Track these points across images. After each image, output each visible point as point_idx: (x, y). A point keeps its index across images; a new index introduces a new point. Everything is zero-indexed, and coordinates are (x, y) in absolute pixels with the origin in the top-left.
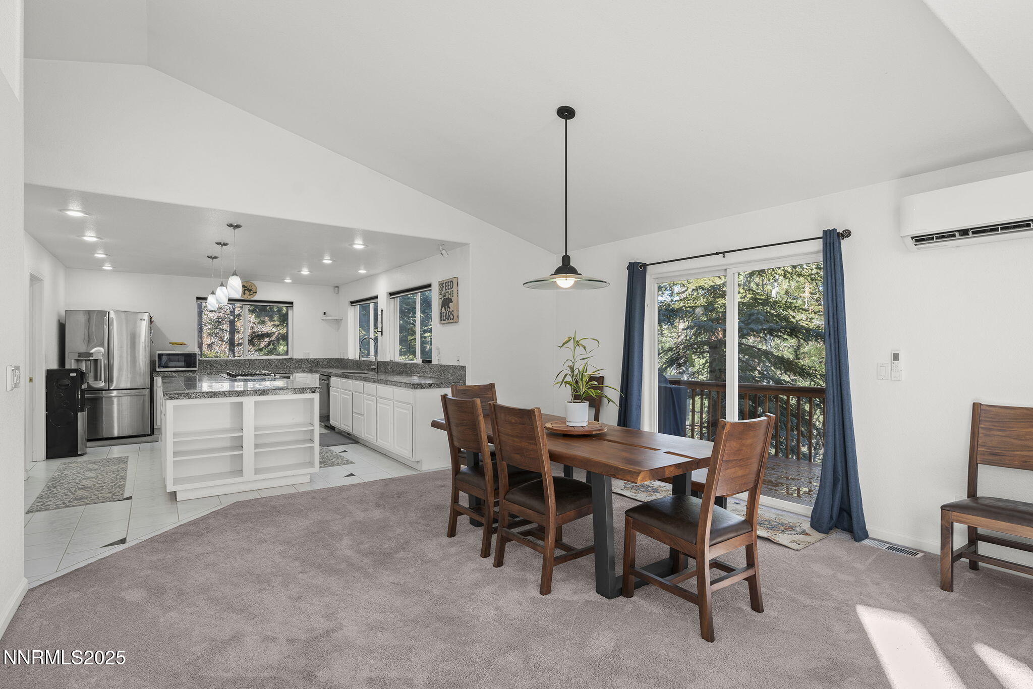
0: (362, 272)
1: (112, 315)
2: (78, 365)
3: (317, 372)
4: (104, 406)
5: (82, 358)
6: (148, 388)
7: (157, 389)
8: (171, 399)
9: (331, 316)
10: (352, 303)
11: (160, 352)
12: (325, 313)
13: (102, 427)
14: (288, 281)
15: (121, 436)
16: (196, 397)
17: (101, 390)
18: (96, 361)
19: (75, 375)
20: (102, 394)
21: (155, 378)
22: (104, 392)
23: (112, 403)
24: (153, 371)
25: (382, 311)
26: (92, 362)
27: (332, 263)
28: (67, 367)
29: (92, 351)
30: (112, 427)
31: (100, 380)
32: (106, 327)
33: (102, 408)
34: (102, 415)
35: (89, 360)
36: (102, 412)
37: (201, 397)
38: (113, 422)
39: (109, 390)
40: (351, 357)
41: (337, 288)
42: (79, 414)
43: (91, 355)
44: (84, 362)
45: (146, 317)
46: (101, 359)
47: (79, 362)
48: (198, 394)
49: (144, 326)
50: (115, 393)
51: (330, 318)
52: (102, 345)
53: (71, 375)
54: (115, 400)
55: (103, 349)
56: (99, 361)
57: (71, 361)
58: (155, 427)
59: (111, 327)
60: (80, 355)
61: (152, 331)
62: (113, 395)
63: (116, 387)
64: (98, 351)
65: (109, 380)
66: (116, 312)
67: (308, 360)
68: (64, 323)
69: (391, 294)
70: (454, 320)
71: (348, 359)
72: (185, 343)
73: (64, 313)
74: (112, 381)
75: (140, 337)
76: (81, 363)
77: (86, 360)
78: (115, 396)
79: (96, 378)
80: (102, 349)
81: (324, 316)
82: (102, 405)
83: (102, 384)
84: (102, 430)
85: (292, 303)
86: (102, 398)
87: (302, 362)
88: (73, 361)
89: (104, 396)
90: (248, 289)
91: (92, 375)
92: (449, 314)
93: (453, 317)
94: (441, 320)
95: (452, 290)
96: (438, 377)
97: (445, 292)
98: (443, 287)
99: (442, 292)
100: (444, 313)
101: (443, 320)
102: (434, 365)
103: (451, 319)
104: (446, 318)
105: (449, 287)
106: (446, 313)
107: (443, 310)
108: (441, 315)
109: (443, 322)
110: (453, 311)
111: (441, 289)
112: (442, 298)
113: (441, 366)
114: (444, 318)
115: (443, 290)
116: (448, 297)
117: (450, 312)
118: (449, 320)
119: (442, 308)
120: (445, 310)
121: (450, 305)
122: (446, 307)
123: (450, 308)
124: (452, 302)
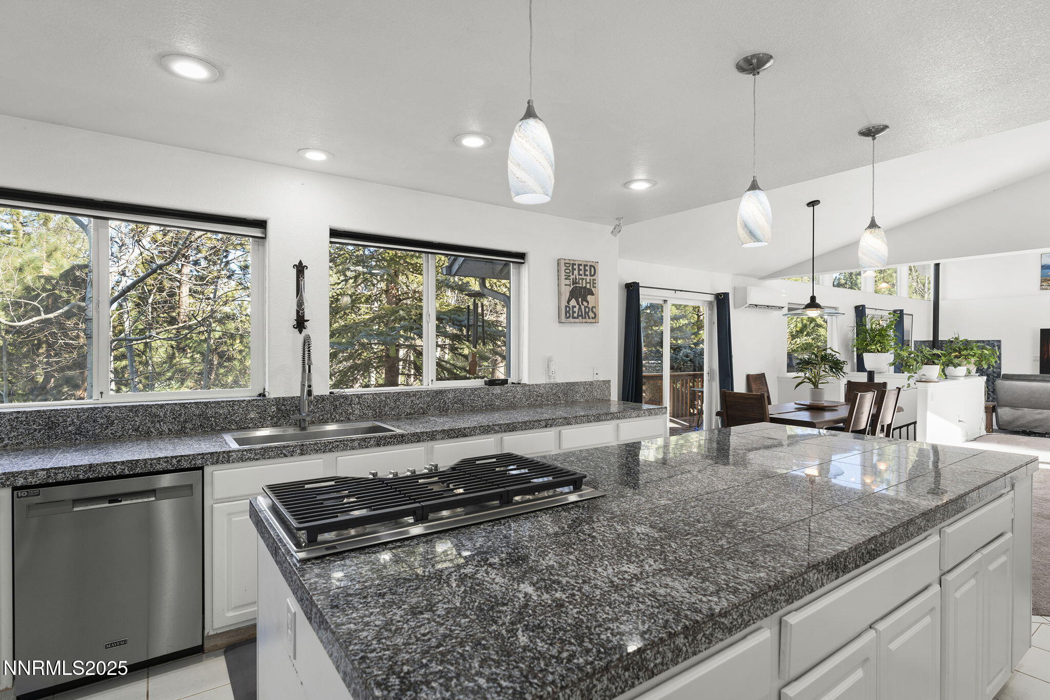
92: (587, 310)
93: (593, 316)
94: (569, 317)
95: (592, 278)
96: (549, 403)
97: (577, 278)
98: (574, 269)
99: (570, 276)
100: (575, 307)
101: (574, 318)
102: (540, 385)
103: (589, 318)
104: (580, 316)
105: (588, 273)
106: (580, 308)
107: (573, 302)
108: (569, 310)
109: (571, 320)
110: (595, 308)
111: (568, 271)
112: (570, 285)
113: (557, 385)
114: (575, 315)
115: (573, 274)
116: (584, 285)
117: (589, 308)
118: (585, 318)
119: (572, 299)
120: (578, 303)
121: (589, 298)
122: (580, 299)
123: (588, 302)
124: (593, 295)
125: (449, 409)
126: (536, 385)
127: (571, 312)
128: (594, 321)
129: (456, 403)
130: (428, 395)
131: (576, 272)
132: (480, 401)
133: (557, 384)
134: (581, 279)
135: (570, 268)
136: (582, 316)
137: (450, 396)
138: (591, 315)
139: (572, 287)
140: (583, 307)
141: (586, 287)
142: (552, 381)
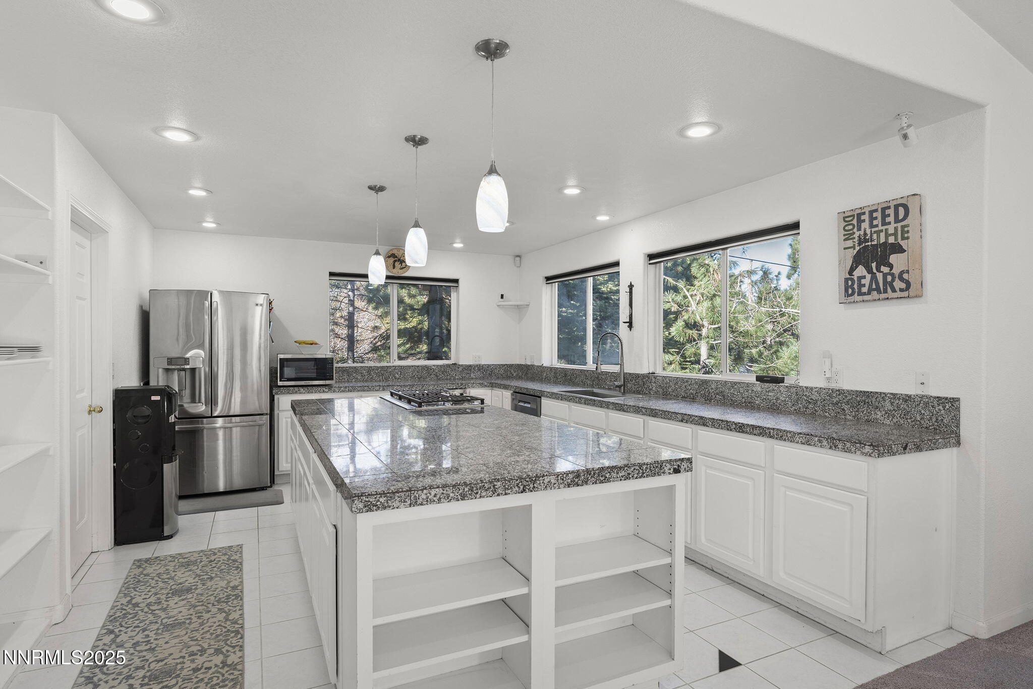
0: (603, 218)
1: (216, 297)
2: (167, 380)
3: (506, 387)
4: (205, 444)
5: (173, 367)
6: (267, 414)
7: (278, 414)
8: (370, 510)
9: (510, 301)
10: (548, 279)
11: (282, 356)
12: (502, 296)
13: (203, 476)
14: (458, 245)
15: (228, 490)
16: (428, 501)
17: (201, 417)
18: (193, 370)
19: (158, 398)
20: (202, 423)
21: (276, 397)
22: (205, 420)
23: (216, 439)
24: (273, 385)
25: (631, 287)
26: (188, 373)
27: (580, 193)
28: (153, 383)
29: (188, 355)
30: (216, 476)
31: (200, 402)
32: (207, 317)
33: (203, 445)
34: (203, 458)
35: (184, 370)
36: (203, 453)
37: (439, 499)
38: (218, 468)
39: (212, 417)
40: (546, 363)
41: (518, 259)
42: (166, 466)
43: (186, 361)
44: (176, 373)
45: (261, 299)
46: (200, 368)
47: (170, 373)
48: (433, 492)
49: (258, 317)
50: (220, 422)
51: (510, 303)
52: (201, 346)
53: (154, 398)
54: (221, 433)
55: (203, 352)
56: (197, 370)
57: (158, 372)
58: (275, 474)
59: (214, 318)
60: (170, 361)
61: (271, 323)
62: (218, 425)
63: (221, 411)
64: (197, 356)
65: (212, 401)
66: (221, 292)
67: (480, 368)
68: (148, 310)
69: (651, 257)
70: (912, 291)
71: (542, 366)
72: (317, 341)
73: (147, 295)
74: (216, 404)
75: (253, 333)
76: (173, 374)
77: (180, 370)
78: (220, 428)
79: (193, 400)
80: (201, 352)
81: (502, 300)
82: (203, 441)
83: (201, 408)
84: (203, 482)
85: (456, 281)
86: (202, 430)
87: (471, 370)
88: (160, 371)
89: (204, 428)
90: (399, 260)
91: (187, 393)
92: (889, 278)
93: (903, 286)
94: (853, 294)
95: (899, 225)
96: (827, 414)
97: (868, 232)
98: (860, 221)
99: (854, 233)
100: (864, 277)
101: (860, 294)
102: (812, 389)
103: (894, 290)
104: (874, 290)
105: (891, 219)
106: (874, 277)
107: (861, 271)
108: (853, 284)
109: (856, 297)
110: (908, 272)
111: (850, 227)
112: (854, 247)
113: (840, 392)
114: (865, 290)
115: (859, 229)
116: (882, 240)
117: (893, 275)
118: (885, 291)
119: (856, 267)
120: (870, 271)
121: (893, 259)
122: (874, 265)
123: (891, 266)
124: (903, 251)
125: (712, 399)
126: (807, 388)
127: (856, 286)
128: (905, 294)
129: (717, 394)
130: (696, 383)
131: (866, 225)
132: (740, 396)
133: (839, 390)
134: (875, 232)
135: (855, 222)
136: (878, 290)
137: (713, 387)
138: (898, 284)
139: (857, 248)
140: (880, 276)
141: (885, 243)
142: (833, 385)
